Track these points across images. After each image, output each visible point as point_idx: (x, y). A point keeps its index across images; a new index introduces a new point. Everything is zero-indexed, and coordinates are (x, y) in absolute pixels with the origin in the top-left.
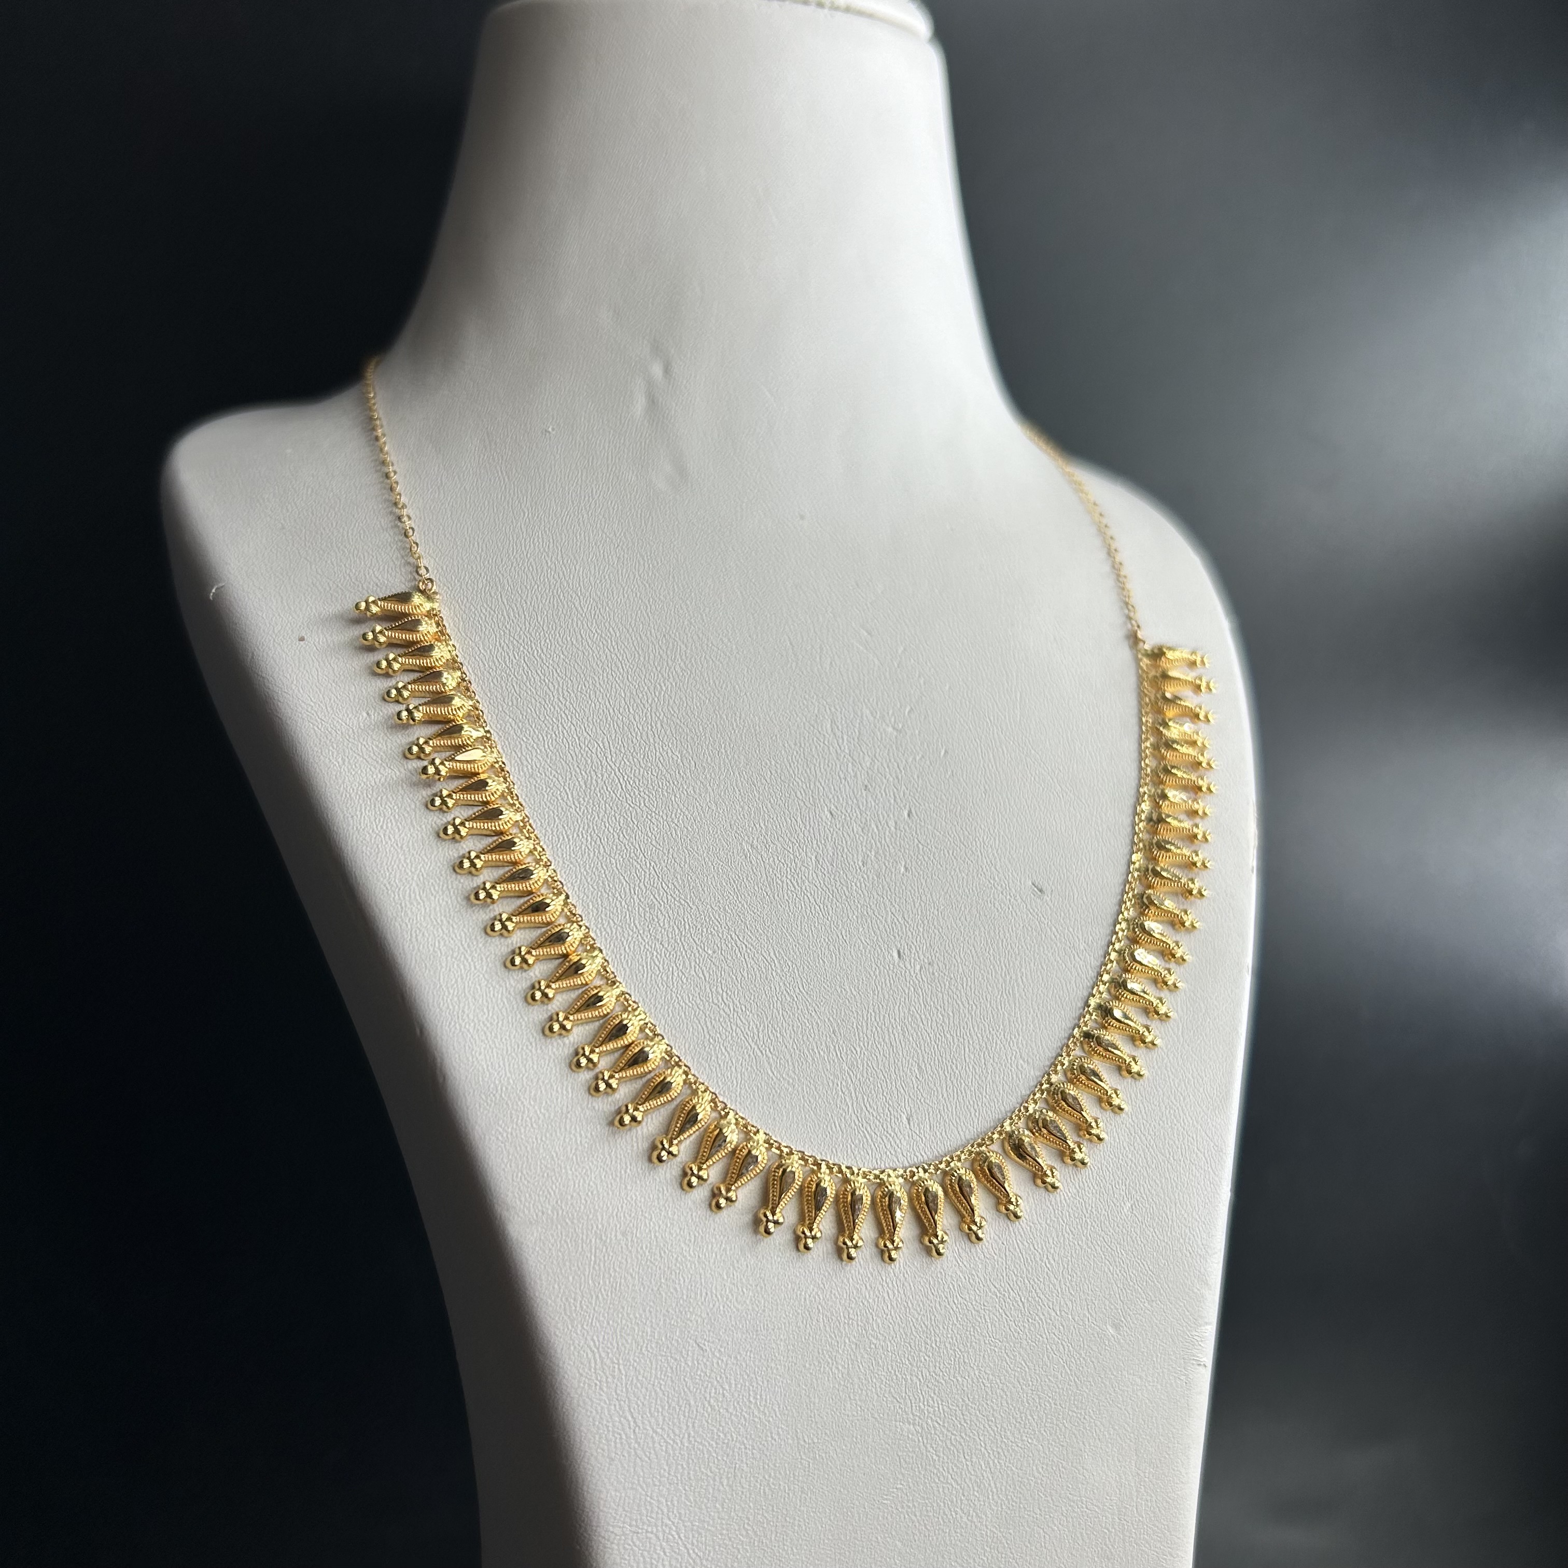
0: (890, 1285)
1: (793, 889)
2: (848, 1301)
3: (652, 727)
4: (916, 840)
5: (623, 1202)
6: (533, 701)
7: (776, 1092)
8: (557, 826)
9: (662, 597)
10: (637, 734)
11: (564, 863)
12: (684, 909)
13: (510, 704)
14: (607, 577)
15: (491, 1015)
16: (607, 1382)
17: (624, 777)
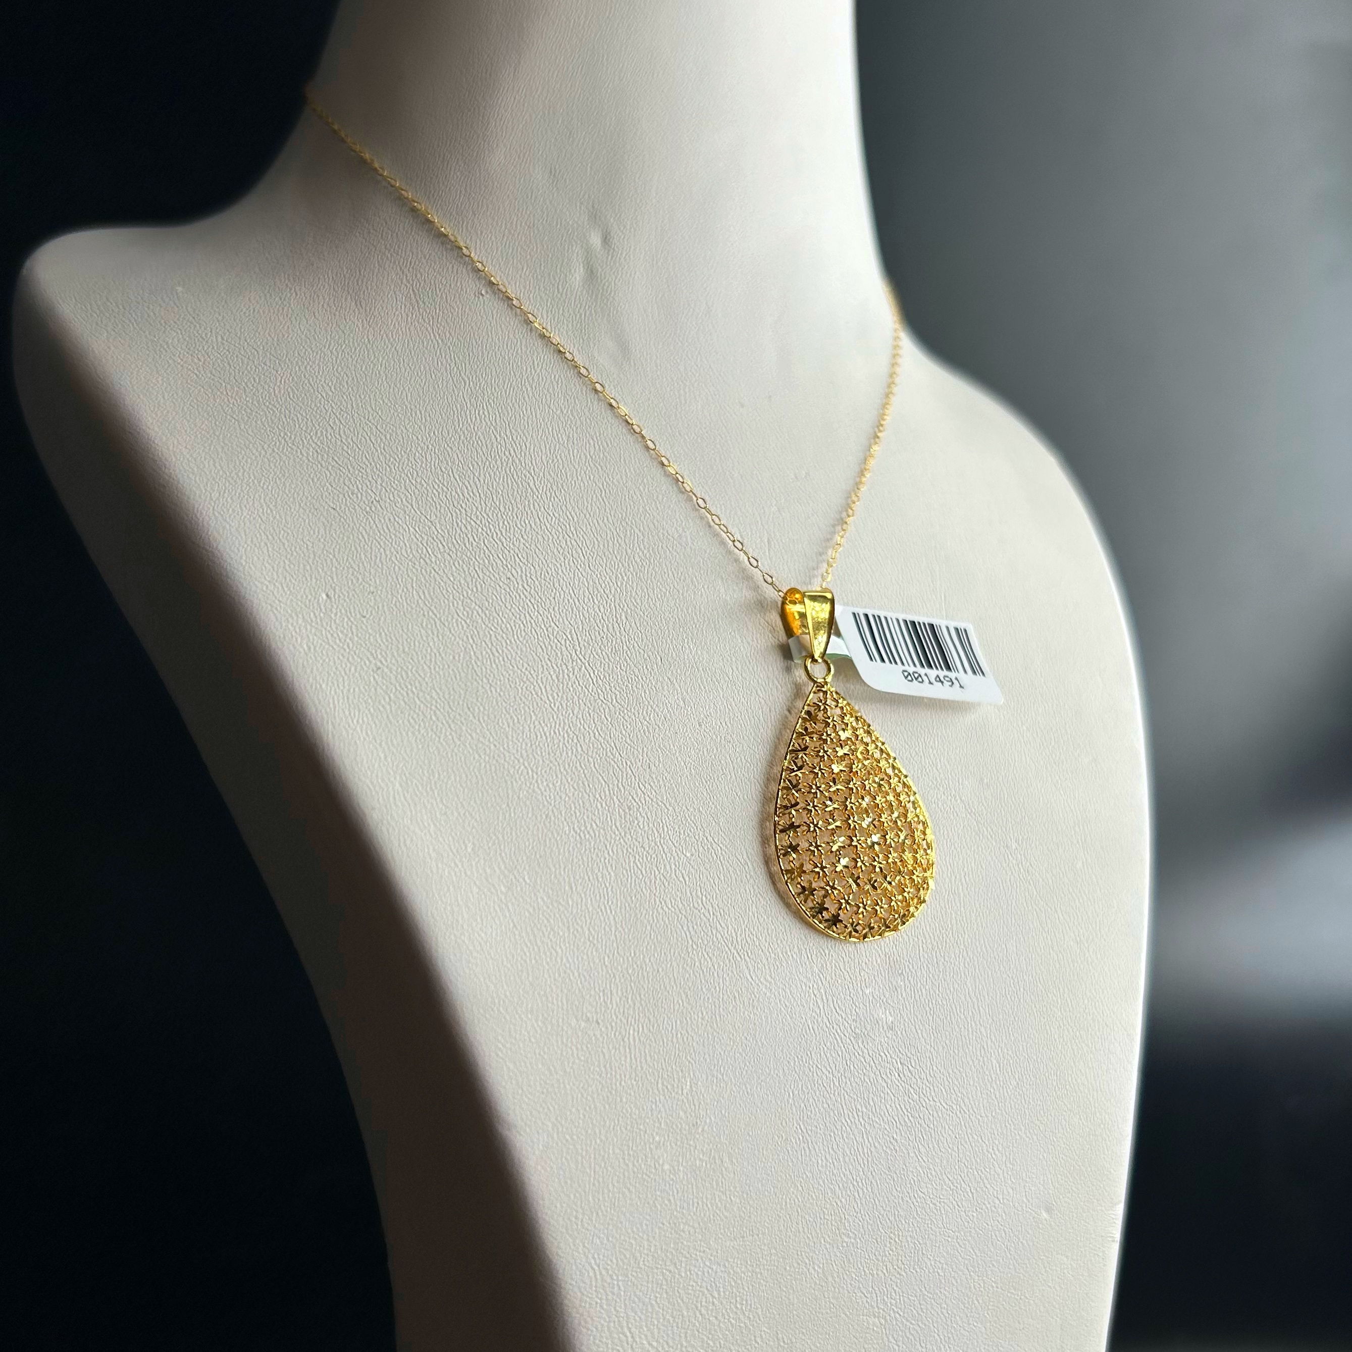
0: (860, 1184)
2: (823, 1202)
5: (619, 1115)
6: (497, 587)
7: (755, 997)
10: (603, 626)
11: (543, 761)
12: (660, 810)
15: (485, 924)
16: (607, 1299)
17: (594, 671)
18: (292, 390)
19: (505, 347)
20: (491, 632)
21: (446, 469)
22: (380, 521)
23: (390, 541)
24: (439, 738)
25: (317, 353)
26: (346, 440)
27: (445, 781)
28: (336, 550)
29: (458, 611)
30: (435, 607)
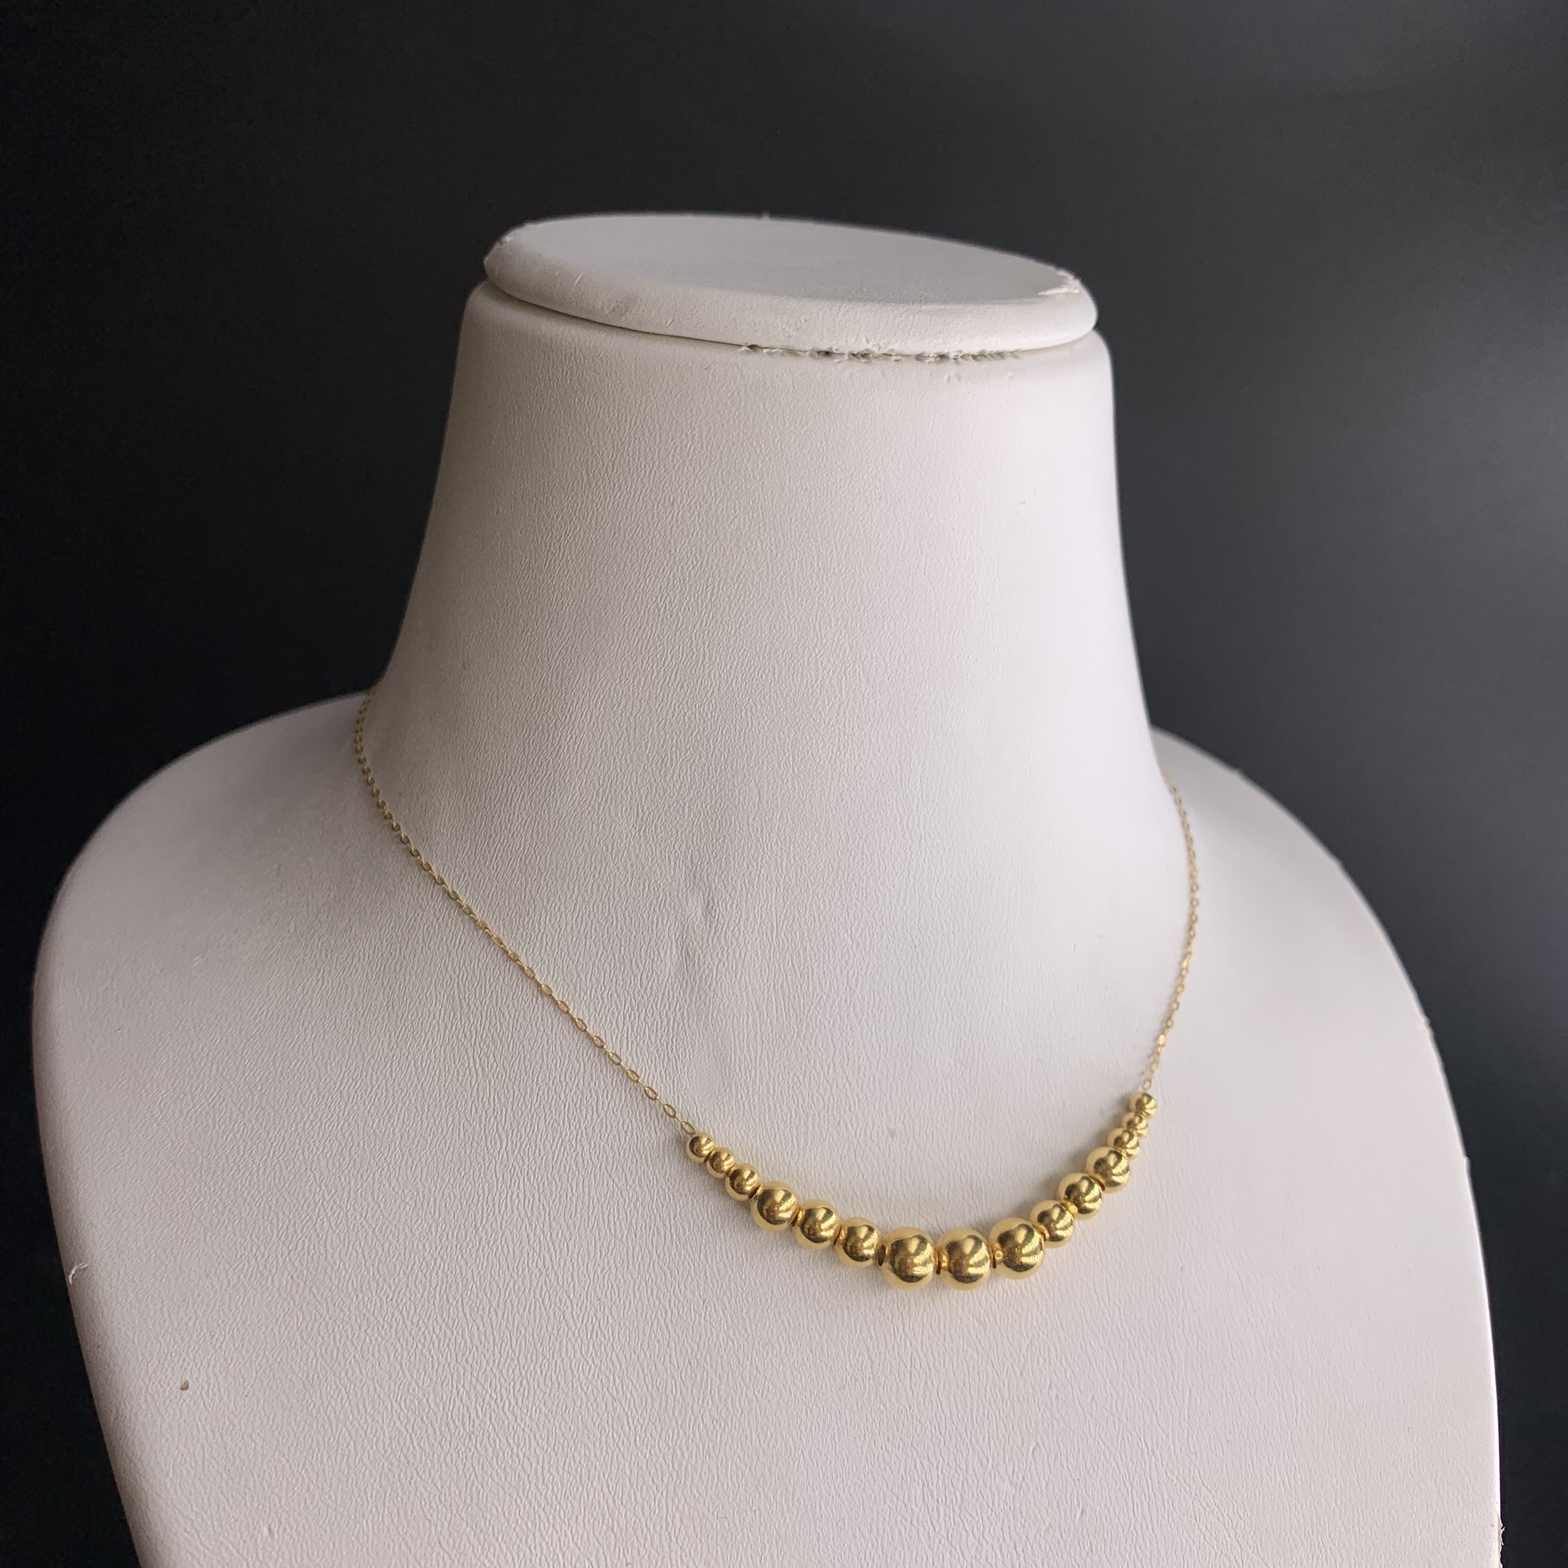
3: (667, 1525)
6: (501, 1493)
10: (645, 1539)
13: (468, 1501)
18: (280, 1166)
21: (454, 1298)
22: (356, 1393)
23: (365, 1428)
25: (323, 1096)
26: (332, 1257)
28: (292, 1449)
29: (440, 1538)
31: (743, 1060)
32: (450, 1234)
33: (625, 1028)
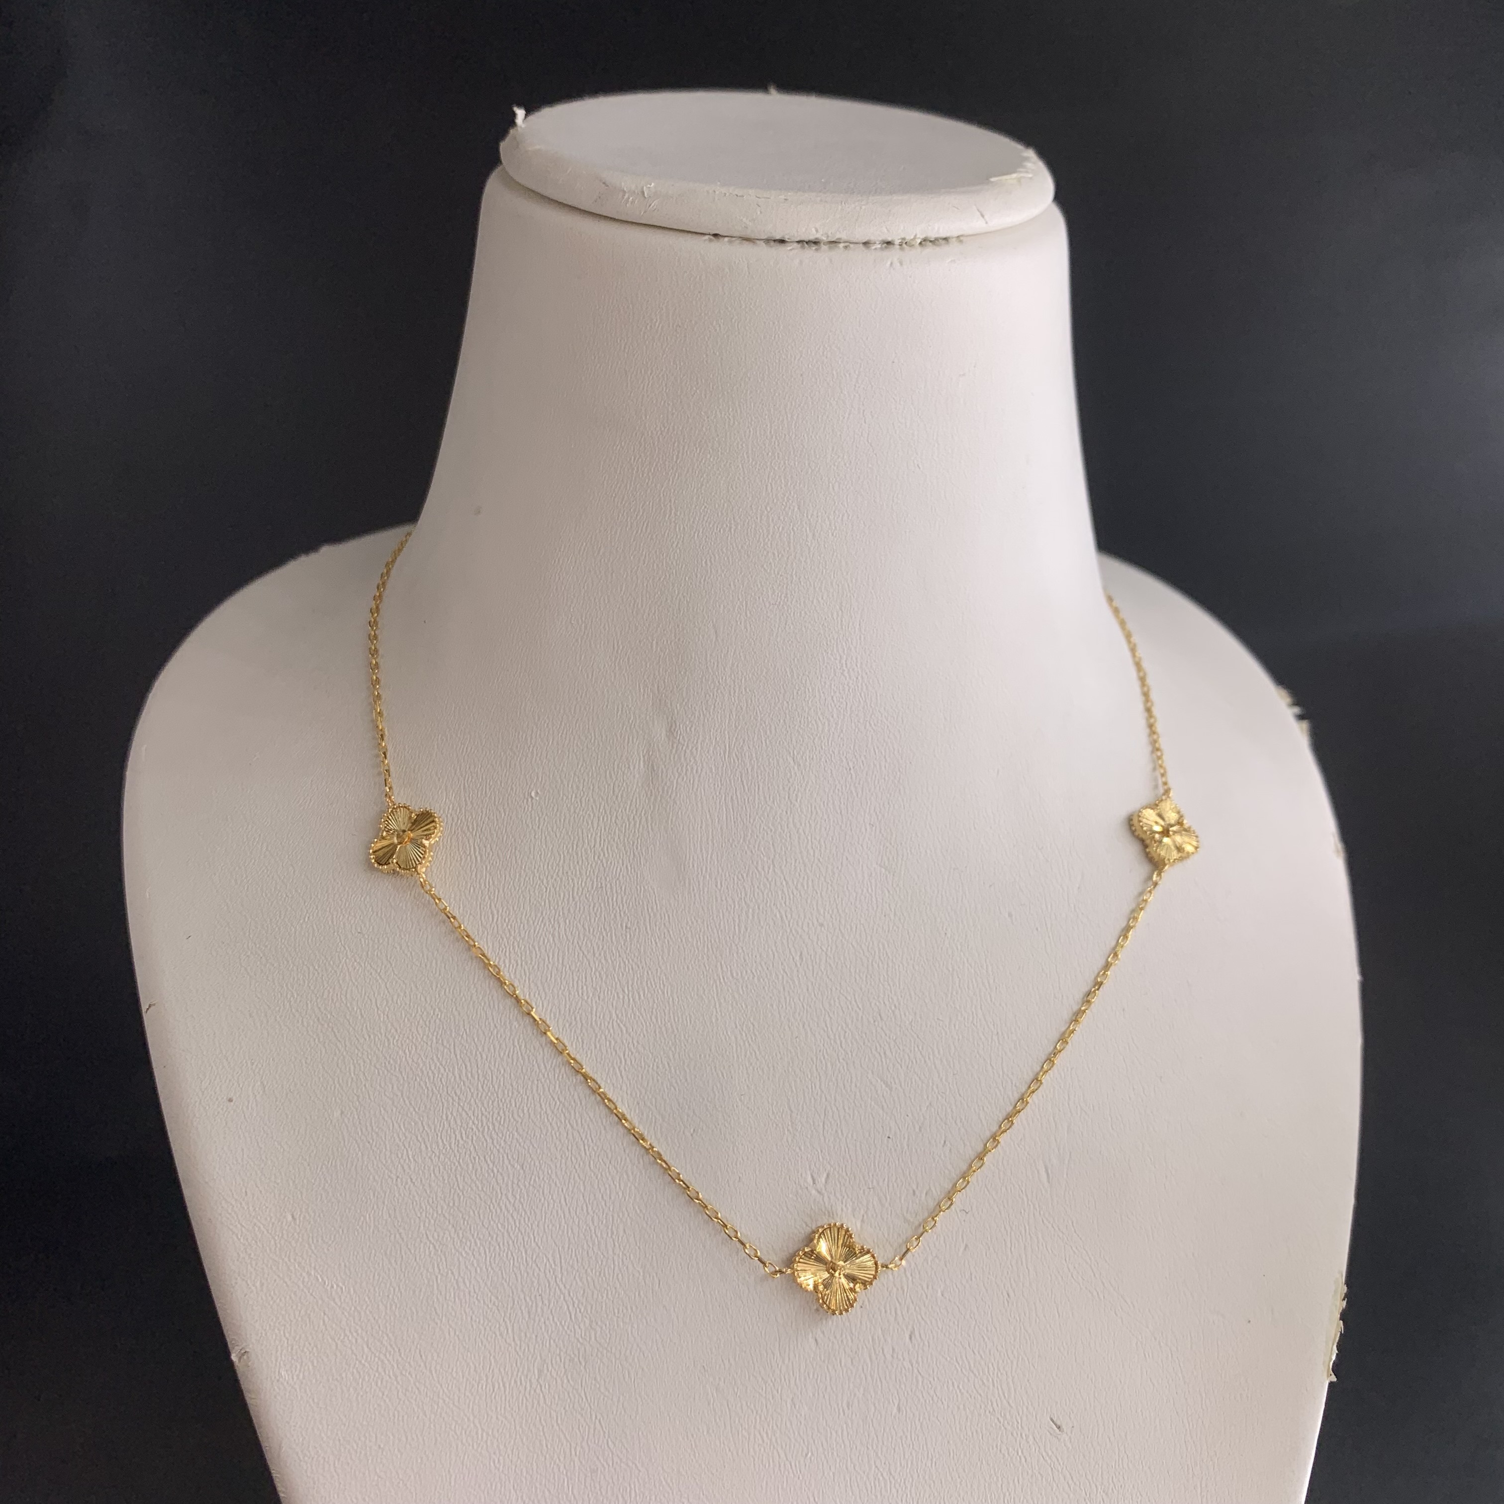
1: (761, 1442)
3: (612, 1233)
4: (916, 1371)
6: (478, 1200)
8: (493, 1371)
9: (641, 1049)
10: (593, 1245)
11: (497, 1418)
12: (631, 1472)
13: (451, 1204)
14: (578, 1018)
19: (546, 867)
20: (461, 1259)
21: (448, 1042)
22: (365, 1114)
23: (371, 1141)
24: (383, 1394)
26: (351, 1004)
27: (382, 1446)
30: (404, 1229)
31: (696, 858)
32: (447, 990)
33: (599, 828)
